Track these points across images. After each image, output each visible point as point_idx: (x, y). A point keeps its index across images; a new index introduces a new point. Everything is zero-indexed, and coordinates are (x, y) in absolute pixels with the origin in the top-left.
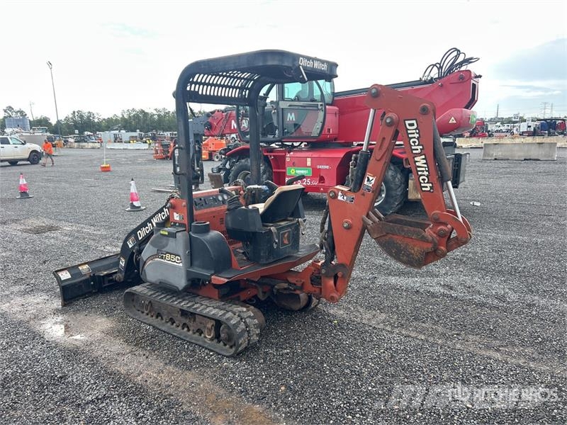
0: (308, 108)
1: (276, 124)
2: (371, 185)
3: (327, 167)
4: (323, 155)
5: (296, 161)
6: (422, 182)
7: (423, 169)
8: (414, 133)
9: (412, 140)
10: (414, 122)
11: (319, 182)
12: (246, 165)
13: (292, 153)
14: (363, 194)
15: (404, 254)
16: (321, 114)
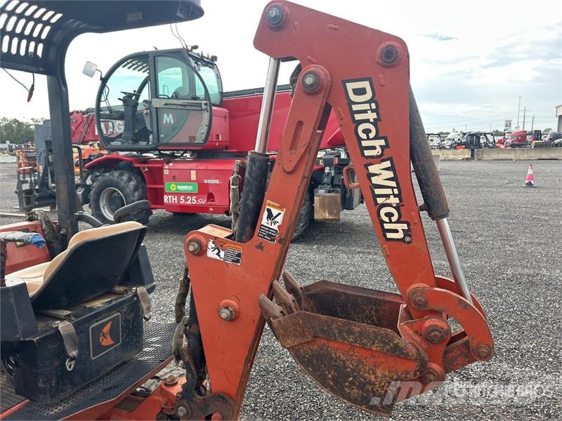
0: (188, 108)
1: (149, 128)
2: (275, 227)
3: (217, 182)
4: (211, 167)
5: (176, 173)
6: (386, 219)
7: (389, 191)
8: (365, 111)
9: (361, 127)
10: (366, 85)
11: (208, 200)
12: (111, 180)
13: (171, 164)
14: (260, 247)
15: (352, 383)
16: (206, 115)
